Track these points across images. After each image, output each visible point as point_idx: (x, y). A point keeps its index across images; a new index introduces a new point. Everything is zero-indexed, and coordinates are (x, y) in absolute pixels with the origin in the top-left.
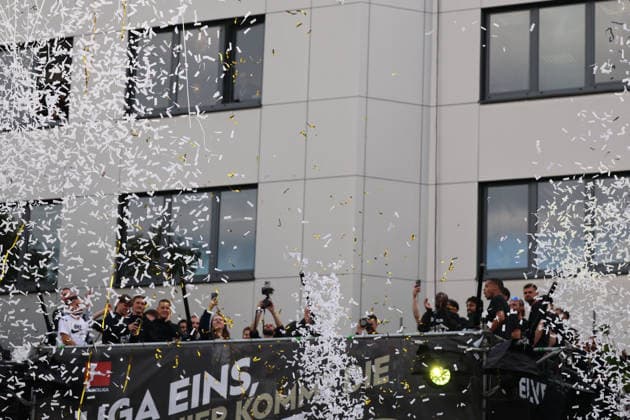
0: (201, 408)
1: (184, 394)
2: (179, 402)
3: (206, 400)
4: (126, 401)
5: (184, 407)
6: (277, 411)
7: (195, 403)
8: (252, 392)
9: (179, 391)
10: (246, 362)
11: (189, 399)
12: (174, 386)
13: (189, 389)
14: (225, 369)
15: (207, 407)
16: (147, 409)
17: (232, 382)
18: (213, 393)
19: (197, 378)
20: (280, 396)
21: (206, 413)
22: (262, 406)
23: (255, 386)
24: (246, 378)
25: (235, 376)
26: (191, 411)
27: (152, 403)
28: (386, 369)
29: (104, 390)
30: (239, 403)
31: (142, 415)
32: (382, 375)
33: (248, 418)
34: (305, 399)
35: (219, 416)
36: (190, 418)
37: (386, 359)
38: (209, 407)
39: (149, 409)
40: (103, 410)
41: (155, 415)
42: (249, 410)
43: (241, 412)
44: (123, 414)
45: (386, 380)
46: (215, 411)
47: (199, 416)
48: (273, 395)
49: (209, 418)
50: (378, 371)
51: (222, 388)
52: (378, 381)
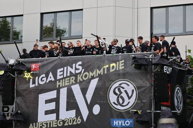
0: (67, 77)
1: (62, 73)
2: (60, 75)
3: (68, 75)
4: (44, 75)
5: (62, 77)
6: (90, 78)
7: (65, 76)
8: (82, 72)
9: (60, 72)
10: (80, 63)
11: (63, 74)
12: (59, 70)
13: (63, 71)
14: (74, 65)
16: (50, 78)
17: (76, 69)
18: (71, 72)
19: (65, 68)
20: (91, 73)
21: (69, 78)
22: (86, 76)
23: (83, 70)
24: (80, 68)
25: (78, 67)
26: (64, 78)
27: (52, 76)
28: (123, 64)
29: (37, 72)
30: (79, 75)
31: (49, 79)
32: (122, 66)
33: (81, 80)
34: (98, 74)
35: (73, 79)
36: (64, 80)
37: (123, 61)
38: (69, 77)
39: (51, 77)
40: (37, 78)
41: (53, 79)
42: (82, 77)
43: (79, 78)
44: (43, 79)
45: (123, 67)
46: (71, 78)
47: (66, 79)
48: (89, 73)
49: (70, 80)
50: (121, 65)
51: (73, 71)
52: (121, 68)
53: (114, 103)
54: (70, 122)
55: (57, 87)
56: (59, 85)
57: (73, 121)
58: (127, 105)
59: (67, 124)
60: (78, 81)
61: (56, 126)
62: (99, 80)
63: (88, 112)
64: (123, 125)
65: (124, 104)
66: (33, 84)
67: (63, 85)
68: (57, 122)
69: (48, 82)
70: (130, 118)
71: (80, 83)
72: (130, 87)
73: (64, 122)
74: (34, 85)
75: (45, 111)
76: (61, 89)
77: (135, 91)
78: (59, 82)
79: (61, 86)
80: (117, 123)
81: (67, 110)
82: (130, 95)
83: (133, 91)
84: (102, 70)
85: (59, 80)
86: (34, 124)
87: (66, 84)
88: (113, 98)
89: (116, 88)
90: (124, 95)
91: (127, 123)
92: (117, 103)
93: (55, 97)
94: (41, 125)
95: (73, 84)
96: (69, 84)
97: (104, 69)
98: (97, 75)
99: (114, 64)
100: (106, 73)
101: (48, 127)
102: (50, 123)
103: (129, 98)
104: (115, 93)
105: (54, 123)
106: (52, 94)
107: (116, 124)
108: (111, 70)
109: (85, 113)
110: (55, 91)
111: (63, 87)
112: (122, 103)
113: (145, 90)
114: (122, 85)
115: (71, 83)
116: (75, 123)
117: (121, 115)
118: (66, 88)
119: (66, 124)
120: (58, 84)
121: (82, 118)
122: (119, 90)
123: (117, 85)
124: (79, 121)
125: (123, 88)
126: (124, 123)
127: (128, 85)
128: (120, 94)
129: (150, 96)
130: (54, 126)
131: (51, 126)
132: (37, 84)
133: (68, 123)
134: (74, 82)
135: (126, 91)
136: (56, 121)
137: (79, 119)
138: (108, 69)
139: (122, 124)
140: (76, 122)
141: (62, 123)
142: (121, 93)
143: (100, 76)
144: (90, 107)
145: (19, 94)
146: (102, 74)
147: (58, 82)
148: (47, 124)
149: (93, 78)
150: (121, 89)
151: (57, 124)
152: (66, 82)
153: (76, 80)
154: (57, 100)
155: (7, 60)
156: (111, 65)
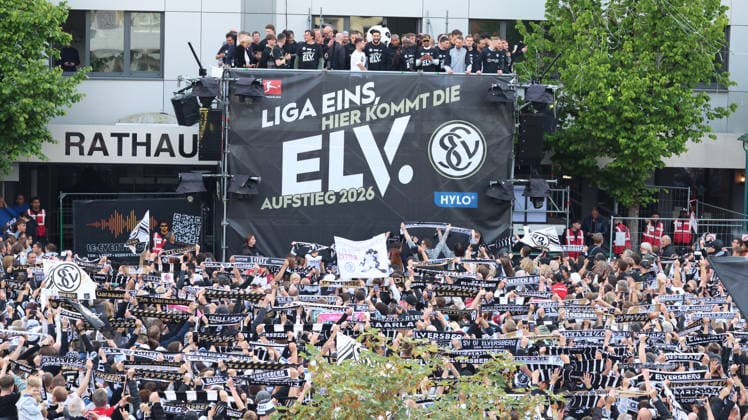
0: (344, 110)
1: (332, 102)
2: (329, 107)
3: (347, 106)
4: (294, 105)
5: (333, 109)
6: (392, 114)
7: (340, 108)
8: (376, 103)
9: (329, 99)
10: (371, 84)
11: (335, 105)
12: (325, 97)
13: (335, 98)
14: (358, 88)
15: (347, 110)
17: (363, 96)
18: (351, 102)
19: (340, 93)
20: (393, 106)
21: (347, 113)
22: (383, 111)
23: (378, 99)
24: (372, 94)
25: (365, 92)
26: (337, 112)
27: (311, 106)
28: (458, 93)
29: (277, 97)
30: (368, 109)
31: (304, 113)
32: (456, 96)
33: (374, 118)
34: (410, 108)
35: (355, 115)
36: (337, 116)
37: (458, 87)
38: (349, 110)
39: (309, 109)
40: (278, 109)
41: (313, 113)
42: (375, 113)
43: (370, 114)
44: (292, 112)
45: (458, 98)
46: (353, 112)
47: (343, 115)
48: (390, 104)
49: (349, 116)
50: (454, 93)
51: (356, 99)
52: (454, 99)
53: (441, 163)
54: (352, 197)
55: (324, 128)
56: (327, 126)
57: (359, 195)
58: (466, 167)
59: (346, 201)
60: (368, 119)
61: (322, 203)
62: (411, 120)
63: (389, 179)
64: (458, 203)
65: (460, 167)
66: (268, 120)
67: (337, 125)
68: (324, 196)
69: (302, 117)
70: (472, 190)
71: (372, 123)
72: (472, 137)
73: (338, 196)
74: (271, 124)
75: (298, 175)
76: (331, 134)
77: (481, 143)
78: (328, 119)
79: (331, 127)
80: (446, 200)
81: (345, 174)
82: (472, 151)
83: (477, 143)
84: (417, 101)
85: (327, 116)
86: (274, 199)
87: (342, 124)
88: (438, 154)
89: (445, 136)
90: (460, 149)
91: (466, 200)
92: (446, 164)
93: (320, 148)
94: (290, 202)
95: (356, 125)
96: (347, 124)
97: (421, 100)
98: (407, 111)
99: (440, 92)
100: (424, 107)
101: (305, 204)
102: (309, 198)
103: (470, 155)
104: (442, 144)
105: (317, 199)
106: (314, 143)
107: (444, 202)
108: (436, 103)
109: (383, 180)
110: (319, 138)
111: (334, 130)
112: (458, 164)
113: (502, 142)
114: (457, 132)
115: (352, 122)
116: (361, 199)
117: (454, 186)
118: (343, 132)
119: (343, 200)
120: (324, 122)
121: (376, 189)
122: (451, 140)
123: (447, 129)
124: (371, 194)
125: (459, 137)
126: (460, 201)
127: (468, 132)
128: (452, 148)
129: (510, 155)
130: (318, 203)
131: (312, 204)
132: (277, 122)
133: (347, 197)
134: (359, 121)
135: (463, 143)
136: (322, 194)
137: (370, 191)
138: (430, 100)
139: (455, 201)
140: (365, 196)
141: (334, 198)
142: (454, 145)
143: (412, 112)
144: (393, 170)
145: (235, 139)
146: (417, 109)
147: (324, 119)
148: (302, 199)
149: (398, 115)
150: (455, 138)
151: (324, 200)
152: (342, 119)
153: (363, 118)
154: (323, 154)
155: (204, 68)
156: (436, 93)
